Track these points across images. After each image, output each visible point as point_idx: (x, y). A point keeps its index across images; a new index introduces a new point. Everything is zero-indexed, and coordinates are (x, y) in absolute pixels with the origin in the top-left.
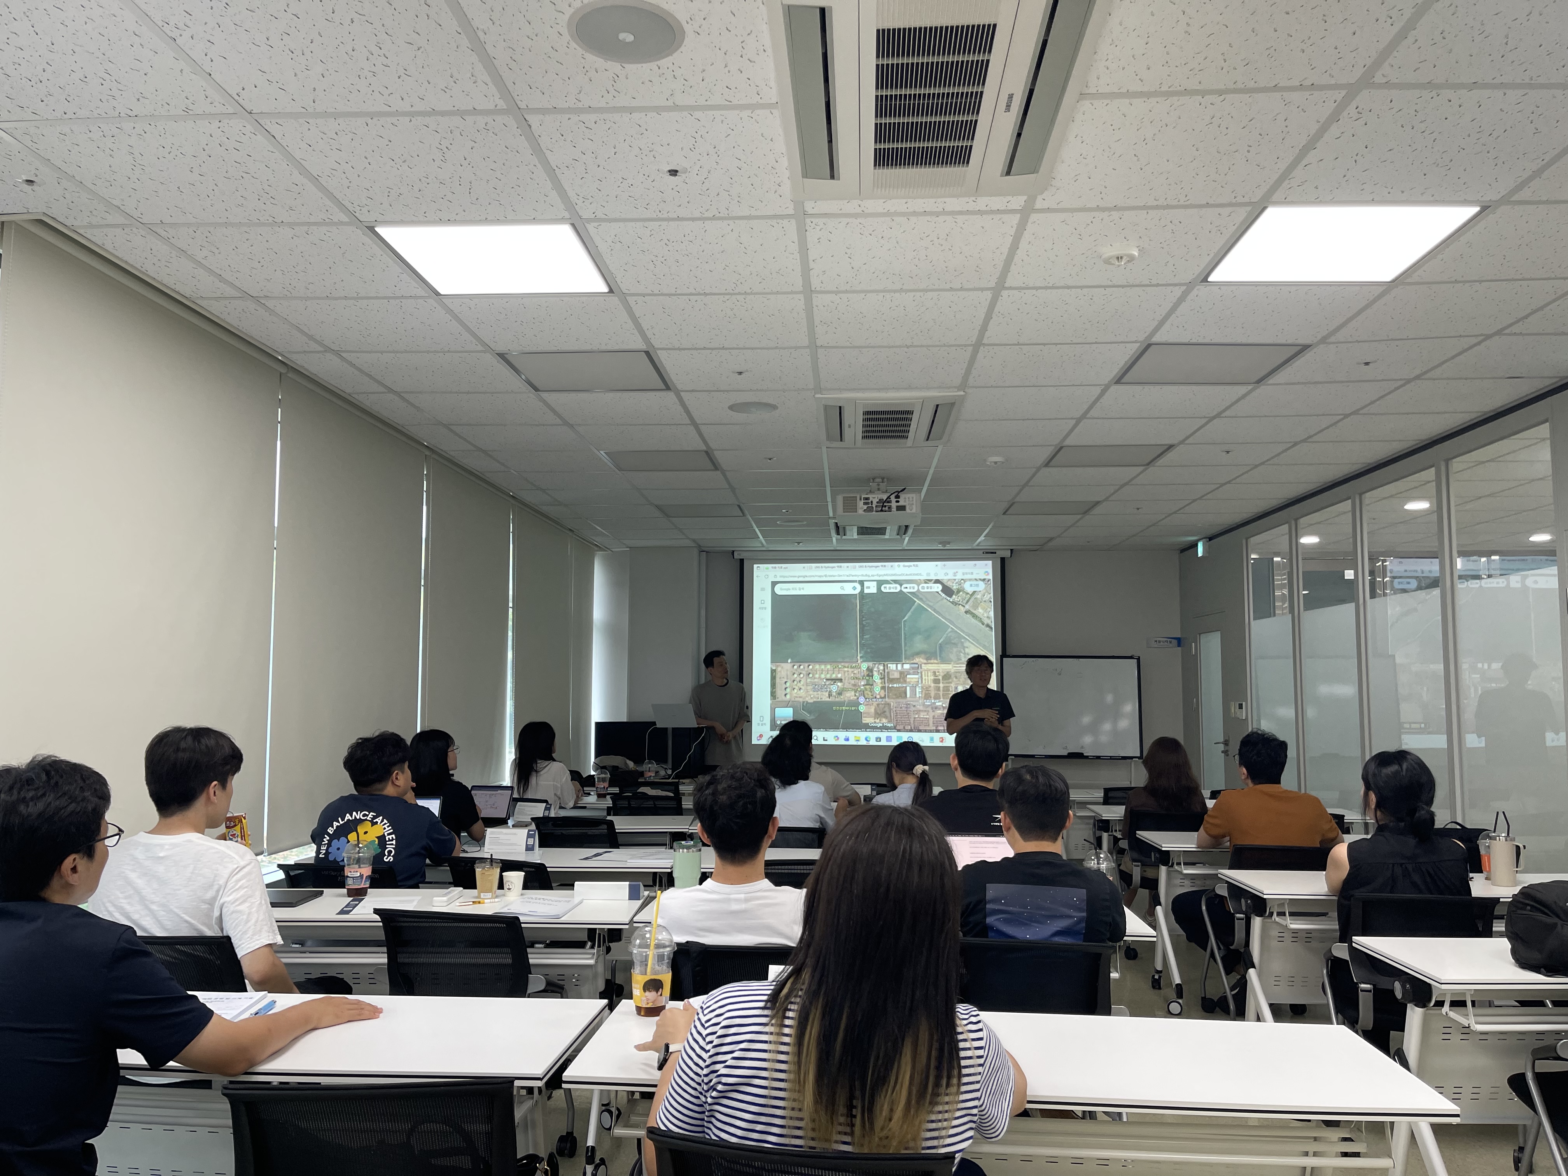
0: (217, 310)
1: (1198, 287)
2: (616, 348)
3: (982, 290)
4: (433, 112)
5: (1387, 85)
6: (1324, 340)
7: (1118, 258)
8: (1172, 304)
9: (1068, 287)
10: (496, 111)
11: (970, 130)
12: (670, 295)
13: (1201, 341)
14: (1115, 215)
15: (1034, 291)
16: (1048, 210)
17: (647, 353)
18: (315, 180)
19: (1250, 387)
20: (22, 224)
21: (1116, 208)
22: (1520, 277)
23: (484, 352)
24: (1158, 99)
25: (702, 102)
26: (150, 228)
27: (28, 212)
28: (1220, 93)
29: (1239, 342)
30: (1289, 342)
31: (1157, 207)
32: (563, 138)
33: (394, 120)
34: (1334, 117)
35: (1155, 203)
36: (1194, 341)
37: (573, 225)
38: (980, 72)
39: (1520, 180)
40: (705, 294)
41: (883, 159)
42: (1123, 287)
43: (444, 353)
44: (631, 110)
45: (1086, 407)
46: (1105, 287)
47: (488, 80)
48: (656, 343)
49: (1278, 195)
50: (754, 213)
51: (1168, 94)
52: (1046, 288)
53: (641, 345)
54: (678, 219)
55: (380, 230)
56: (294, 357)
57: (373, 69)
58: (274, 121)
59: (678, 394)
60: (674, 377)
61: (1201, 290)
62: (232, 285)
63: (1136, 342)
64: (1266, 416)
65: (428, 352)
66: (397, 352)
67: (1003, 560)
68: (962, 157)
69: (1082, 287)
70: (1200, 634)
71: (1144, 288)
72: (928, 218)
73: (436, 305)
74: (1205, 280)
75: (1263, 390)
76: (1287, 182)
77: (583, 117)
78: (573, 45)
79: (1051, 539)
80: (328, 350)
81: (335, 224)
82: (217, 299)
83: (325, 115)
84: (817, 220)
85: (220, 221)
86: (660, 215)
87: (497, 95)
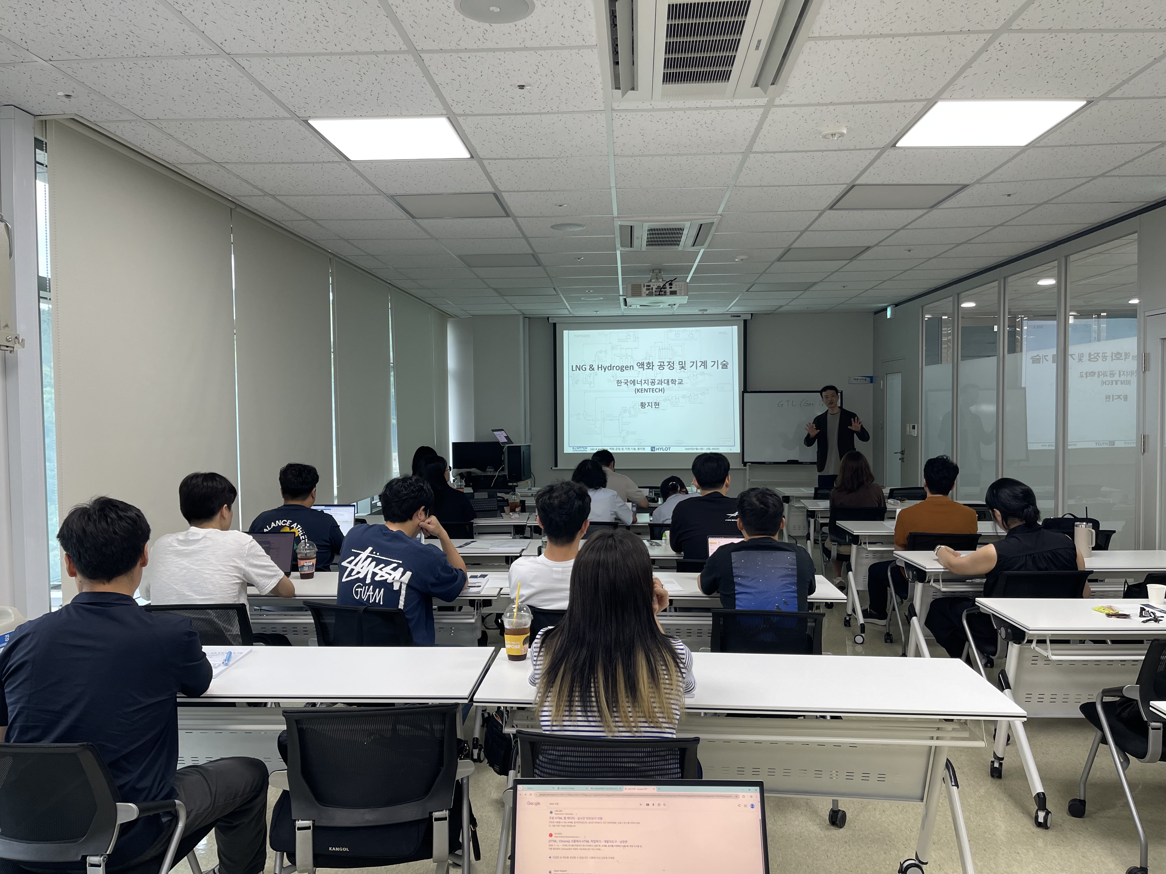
0: (191, 171)
1: (888, 150)
2: (473, 191)
3: (736, 153)
4: (357, 52)
5: (1021, 30)
6: (978, 182)
7: (832, 135)
8: (870, 161)
9: (797, 152)
10: (401, 52)
11: (731, 61)
12: (513, 159)
13: (890, 183)
14: (831, 108)
15: (772, 154)
16: (784, 106)
17: (495, 195)
18: (270, 93)
19: (925, 211)
20: (61, 121)
21: (831, 103)
22: (1116, 142)
23: (379, 195)
24: (862, 40)
25: (545, 45)
26: (149, 122)
27: (64, 114)
28: (905, 35)
29: (918, 183)
30: (954, 182)
31: (860, 103)
32: (445, 67)
33: (329, 57)
34: (984, 49)
35: (859, 100)
36: (885, 183)
37: (449, 118)
38: (739, 27)
39: (1113, 86)
40: (539, 158)
41: (668, 78)
42: (836, 151)
43: (350, 195)
44: (494, 50)
45: (808, 223)
46: (823, 151)
47: (397, 34)
48: (501, 188)
49: (946, 94)
50: (576, 109)
51: (868, 37)
52: (781, 152)
53: (490, 189)
54: (523, 114)
55: (311, 122)
56: (241, 199)
57: (318, 28)
58: (244, 59)
59: (515, 219)
60: (513, 209)
61: (891, 152)
62: (202, 155)
63: (844, 184)
64: (936, 228)
65: (338, 195)
66: (317, 195)
67: (745, 321)
68: (725, 76)
69: (806, 152)
70: (887, 374)
71: (850, 151)
72: (699, 111)
73: (347, 167)
74: (894, 145)
75: (935, 212)
76: (951, 87)
77: (461, 55)
78: (457, 13)
79: (781, 306)
80: (266, 194)
81: (281, 119)
82: (192, 164)
83: (281, 55)
84: (620, 114)
85: (200, 117)
86: (510, 112)
87: (402, 42)
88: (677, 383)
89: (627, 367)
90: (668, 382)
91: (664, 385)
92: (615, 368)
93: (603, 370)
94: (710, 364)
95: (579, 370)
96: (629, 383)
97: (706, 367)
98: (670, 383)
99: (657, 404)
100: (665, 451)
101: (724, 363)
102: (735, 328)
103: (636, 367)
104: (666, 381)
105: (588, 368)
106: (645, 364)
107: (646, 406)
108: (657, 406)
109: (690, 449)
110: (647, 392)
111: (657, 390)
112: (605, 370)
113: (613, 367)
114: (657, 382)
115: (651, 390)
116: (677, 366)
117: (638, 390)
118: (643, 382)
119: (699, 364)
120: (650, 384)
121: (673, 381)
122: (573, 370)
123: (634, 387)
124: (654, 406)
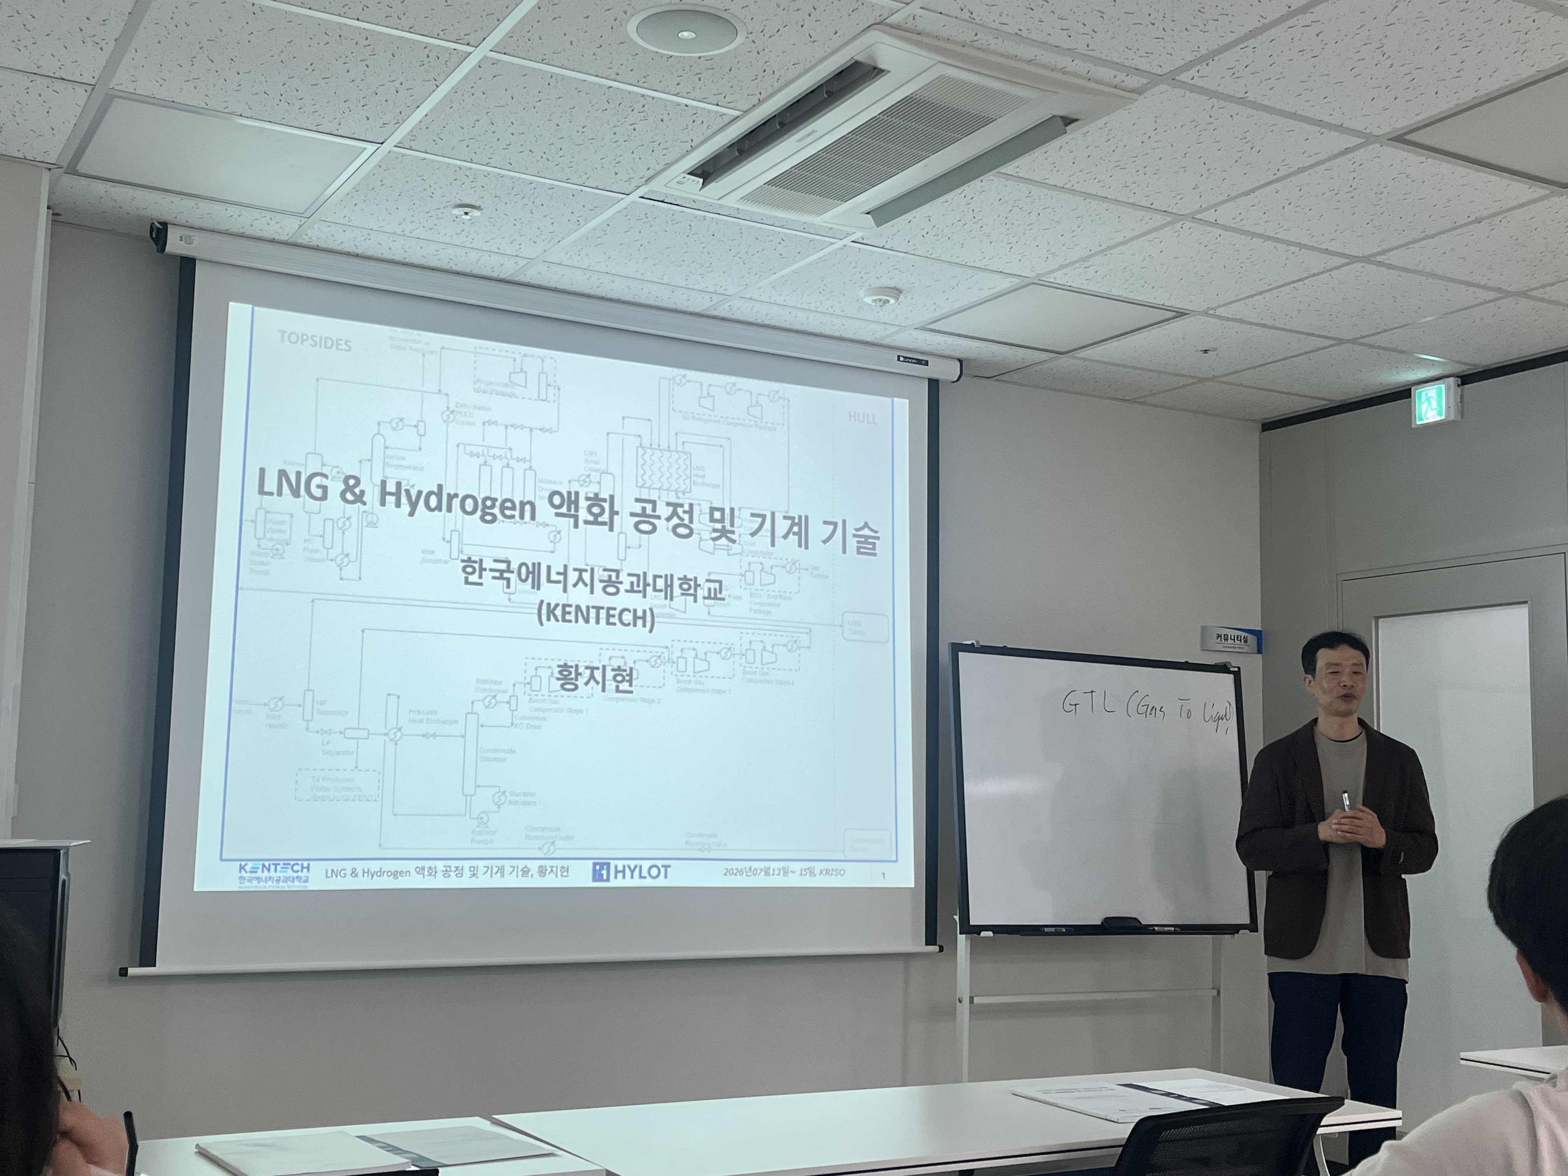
67: (935, 386)
70: (1377, 618)
88: (701, 593)
89: (507, 505)
90: (669, 586)
91: (654, 600)
92: (456, 502)
93: (406, 508)
94: (817, 531)
95: (296, 493)
96: (513, 577)
97: (804, 542)
98: (677, 591)
99: (625, 675)
100: (649, 882)
101: (866, 532)
102: (902, 405)
103: (545, 511)
104: (660, 583)
105: (336, 487)
106: (583, 504)
107: (581, 682)
108: (625, 686)
109: (741, 872)
110: (587, 621)
111: (628, 617)
112: (414, 506)
113: (451, 497)
114: (626, 581)
115: (603, 614)
116: (702, 524)
117: (551, 612)
118: (573, 577)
119: (782, 526)
120: (598, 586)
121: (689, 585)
122: (262, 491)
123: (535, 598)
124: (611, 685)
